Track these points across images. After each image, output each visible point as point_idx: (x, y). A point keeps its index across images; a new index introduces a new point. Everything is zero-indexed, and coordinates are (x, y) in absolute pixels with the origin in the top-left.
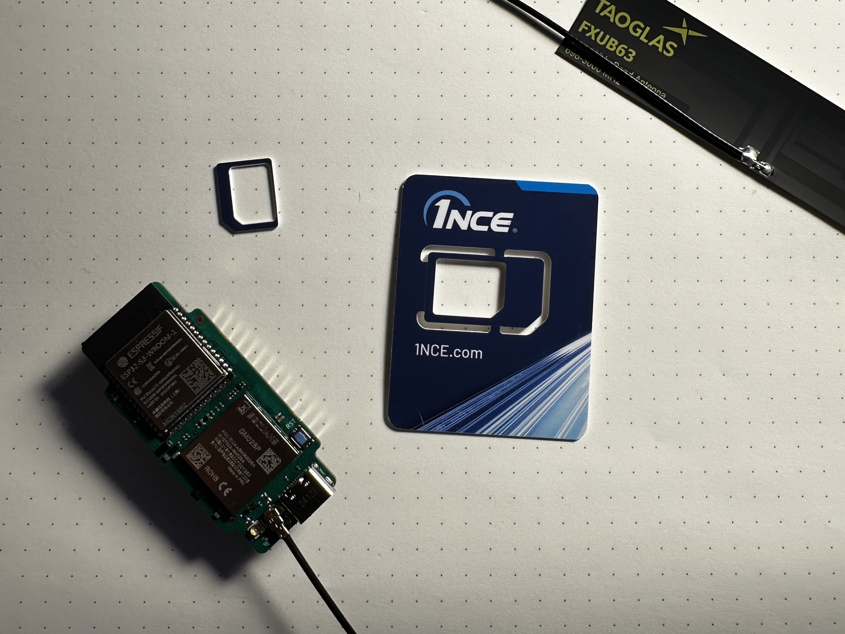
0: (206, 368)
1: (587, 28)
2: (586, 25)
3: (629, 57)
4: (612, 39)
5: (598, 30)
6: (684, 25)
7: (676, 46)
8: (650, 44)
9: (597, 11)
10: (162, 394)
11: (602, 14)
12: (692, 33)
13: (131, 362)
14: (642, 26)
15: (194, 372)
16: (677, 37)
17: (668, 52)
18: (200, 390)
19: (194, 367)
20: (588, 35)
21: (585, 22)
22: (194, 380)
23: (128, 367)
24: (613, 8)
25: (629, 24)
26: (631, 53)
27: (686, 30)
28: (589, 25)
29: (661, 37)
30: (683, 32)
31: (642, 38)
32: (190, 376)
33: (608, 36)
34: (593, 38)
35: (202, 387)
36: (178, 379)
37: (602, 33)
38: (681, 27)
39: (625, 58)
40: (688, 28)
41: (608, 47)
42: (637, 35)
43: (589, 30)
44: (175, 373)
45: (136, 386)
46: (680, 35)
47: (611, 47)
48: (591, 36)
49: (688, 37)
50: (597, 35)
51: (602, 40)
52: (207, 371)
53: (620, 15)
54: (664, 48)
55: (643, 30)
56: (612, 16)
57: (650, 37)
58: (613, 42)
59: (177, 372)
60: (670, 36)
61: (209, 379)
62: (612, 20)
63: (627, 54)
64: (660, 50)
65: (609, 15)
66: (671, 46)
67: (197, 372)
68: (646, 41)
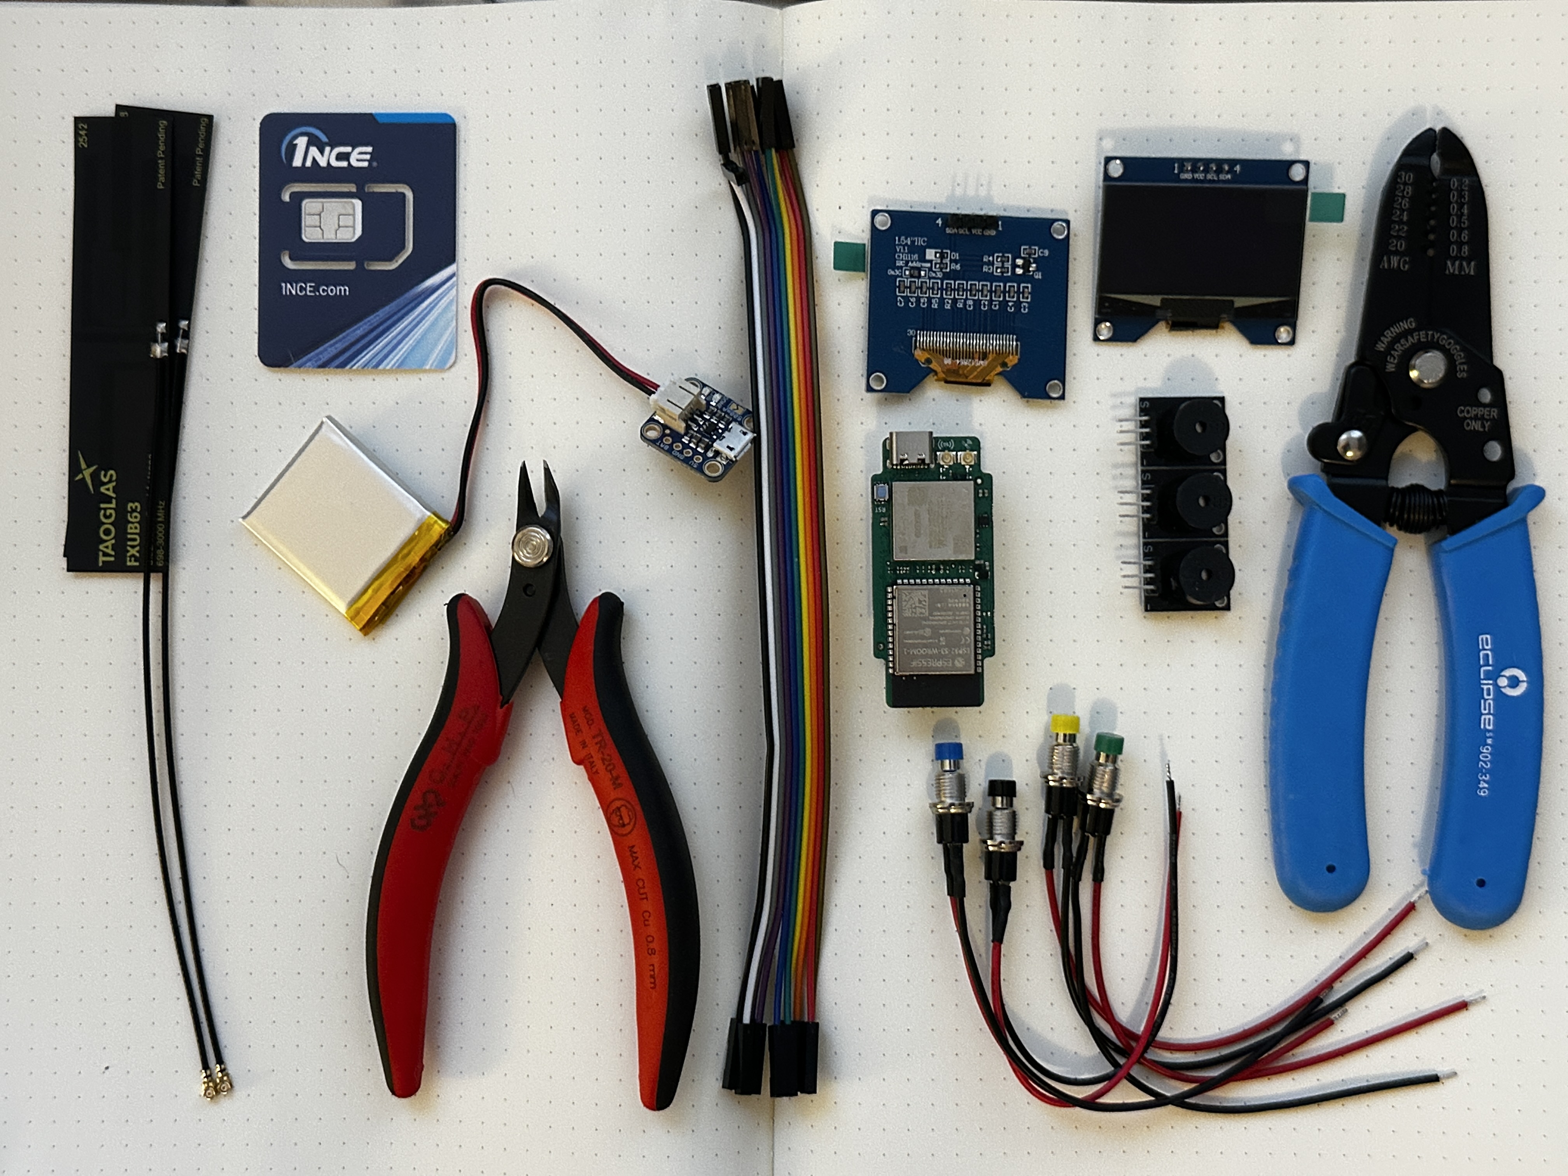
0: (904, 603)
1: (133, 559)
2: (130, 561)
3: (136, 507)
4: (129, 531)
5: (129, 548)
6: (80, 476)
7: (103, 473)
8: (114, 495)
9: (112, 559)
10: (951, 613)
11: (113, 553)
12: (83, 466)
13: (953, 659)
14: (102, 512)
15: (915, 608)
16: (95, 476)
17: (111, 476)
18: (922, 592)
19: (912, 612)
20: (138, 555)
21: (129, 564)
22: (920, 602)
23: (959, 655)
24: (101, 547)
25: (107, 524)
26: (131, 508)
27: (84, 472)
28: (128, 559)
29: (103, 489)
30: (87, 473)
31: (113, 505)
32: (921, 608)
33: (129, 536)
34: (138, 548)
35: (919, 592)
36: (931, 614)
37: (129, 543)
38: (84, 479)
39: (138, 510)
40: (80, 471)
41: (138, 531)
42: (113, 512)
43: (133, 556)
44: (929, 620)
45: (965, 636)
46: (92, 475)
47: (136, 528)
48: (138, 552)
49: (89, 466)
50: (133, 547)
51: (134, 540)
52: (905, 601)
53: (105, 538)
54: (110, 481)
55: (105, 509)
56: (109, 544)
57: (108, 500)
58: (131, 528)
59: (925, 619)
60: (99, 483)
61: (910, 593)
62: (113, 541)
63: (134, 511)
64: (114, 484)
65: (110, 547)
66: (105, 476)
67: (913, 606)
68: (114, 501)
